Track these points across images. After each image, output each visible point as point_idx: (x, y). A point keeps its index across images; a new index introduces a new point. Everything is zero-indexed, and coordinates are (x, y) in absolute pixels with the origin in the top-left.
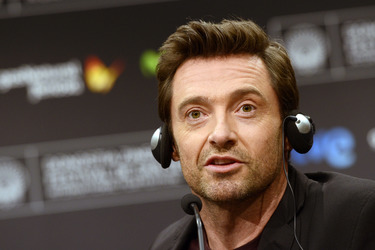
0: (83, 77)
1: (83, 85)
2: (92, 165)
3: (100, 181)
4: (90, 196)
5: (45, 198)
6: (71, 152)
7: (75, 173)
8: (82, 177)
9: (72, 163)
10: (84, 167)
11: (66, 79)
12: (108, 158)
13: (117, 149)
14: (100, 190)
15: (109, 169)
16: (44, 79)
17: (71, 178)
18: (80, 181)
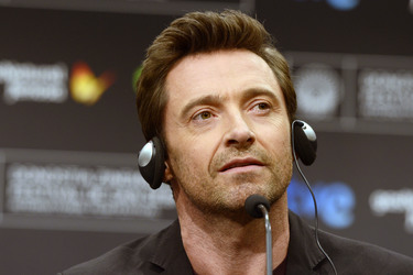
0: (68, 84)
1: (66, 92)
2: (63, 182)
3: (69, 201)
4: (56, 215)
5: (6, 211)
6: (42, 164)
7: (43, 187)
8: (50, 193)
9: (42, 176)
10: (54, 182)
11: (49, 83)
12: (83, 177)
13: (93, 168)
14: (68, 210)
15: (80, 188)
16: (25, 79)
17: (38, 192)
18: (47, 197)
